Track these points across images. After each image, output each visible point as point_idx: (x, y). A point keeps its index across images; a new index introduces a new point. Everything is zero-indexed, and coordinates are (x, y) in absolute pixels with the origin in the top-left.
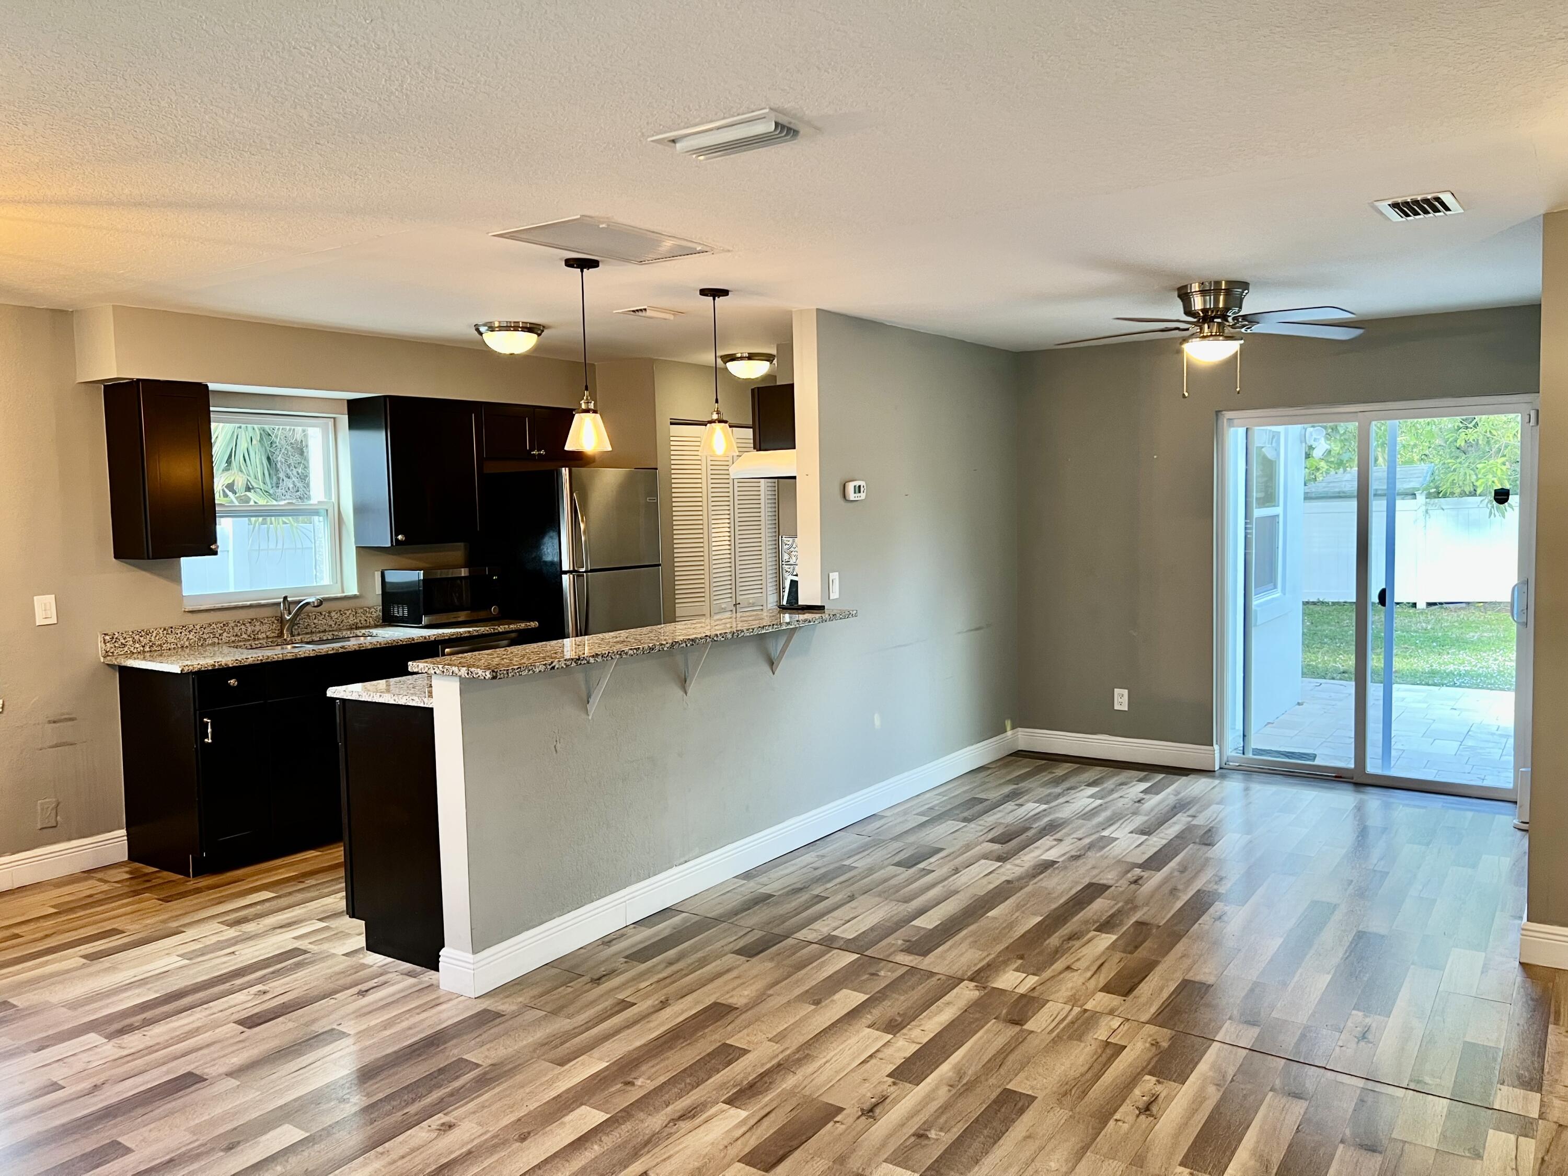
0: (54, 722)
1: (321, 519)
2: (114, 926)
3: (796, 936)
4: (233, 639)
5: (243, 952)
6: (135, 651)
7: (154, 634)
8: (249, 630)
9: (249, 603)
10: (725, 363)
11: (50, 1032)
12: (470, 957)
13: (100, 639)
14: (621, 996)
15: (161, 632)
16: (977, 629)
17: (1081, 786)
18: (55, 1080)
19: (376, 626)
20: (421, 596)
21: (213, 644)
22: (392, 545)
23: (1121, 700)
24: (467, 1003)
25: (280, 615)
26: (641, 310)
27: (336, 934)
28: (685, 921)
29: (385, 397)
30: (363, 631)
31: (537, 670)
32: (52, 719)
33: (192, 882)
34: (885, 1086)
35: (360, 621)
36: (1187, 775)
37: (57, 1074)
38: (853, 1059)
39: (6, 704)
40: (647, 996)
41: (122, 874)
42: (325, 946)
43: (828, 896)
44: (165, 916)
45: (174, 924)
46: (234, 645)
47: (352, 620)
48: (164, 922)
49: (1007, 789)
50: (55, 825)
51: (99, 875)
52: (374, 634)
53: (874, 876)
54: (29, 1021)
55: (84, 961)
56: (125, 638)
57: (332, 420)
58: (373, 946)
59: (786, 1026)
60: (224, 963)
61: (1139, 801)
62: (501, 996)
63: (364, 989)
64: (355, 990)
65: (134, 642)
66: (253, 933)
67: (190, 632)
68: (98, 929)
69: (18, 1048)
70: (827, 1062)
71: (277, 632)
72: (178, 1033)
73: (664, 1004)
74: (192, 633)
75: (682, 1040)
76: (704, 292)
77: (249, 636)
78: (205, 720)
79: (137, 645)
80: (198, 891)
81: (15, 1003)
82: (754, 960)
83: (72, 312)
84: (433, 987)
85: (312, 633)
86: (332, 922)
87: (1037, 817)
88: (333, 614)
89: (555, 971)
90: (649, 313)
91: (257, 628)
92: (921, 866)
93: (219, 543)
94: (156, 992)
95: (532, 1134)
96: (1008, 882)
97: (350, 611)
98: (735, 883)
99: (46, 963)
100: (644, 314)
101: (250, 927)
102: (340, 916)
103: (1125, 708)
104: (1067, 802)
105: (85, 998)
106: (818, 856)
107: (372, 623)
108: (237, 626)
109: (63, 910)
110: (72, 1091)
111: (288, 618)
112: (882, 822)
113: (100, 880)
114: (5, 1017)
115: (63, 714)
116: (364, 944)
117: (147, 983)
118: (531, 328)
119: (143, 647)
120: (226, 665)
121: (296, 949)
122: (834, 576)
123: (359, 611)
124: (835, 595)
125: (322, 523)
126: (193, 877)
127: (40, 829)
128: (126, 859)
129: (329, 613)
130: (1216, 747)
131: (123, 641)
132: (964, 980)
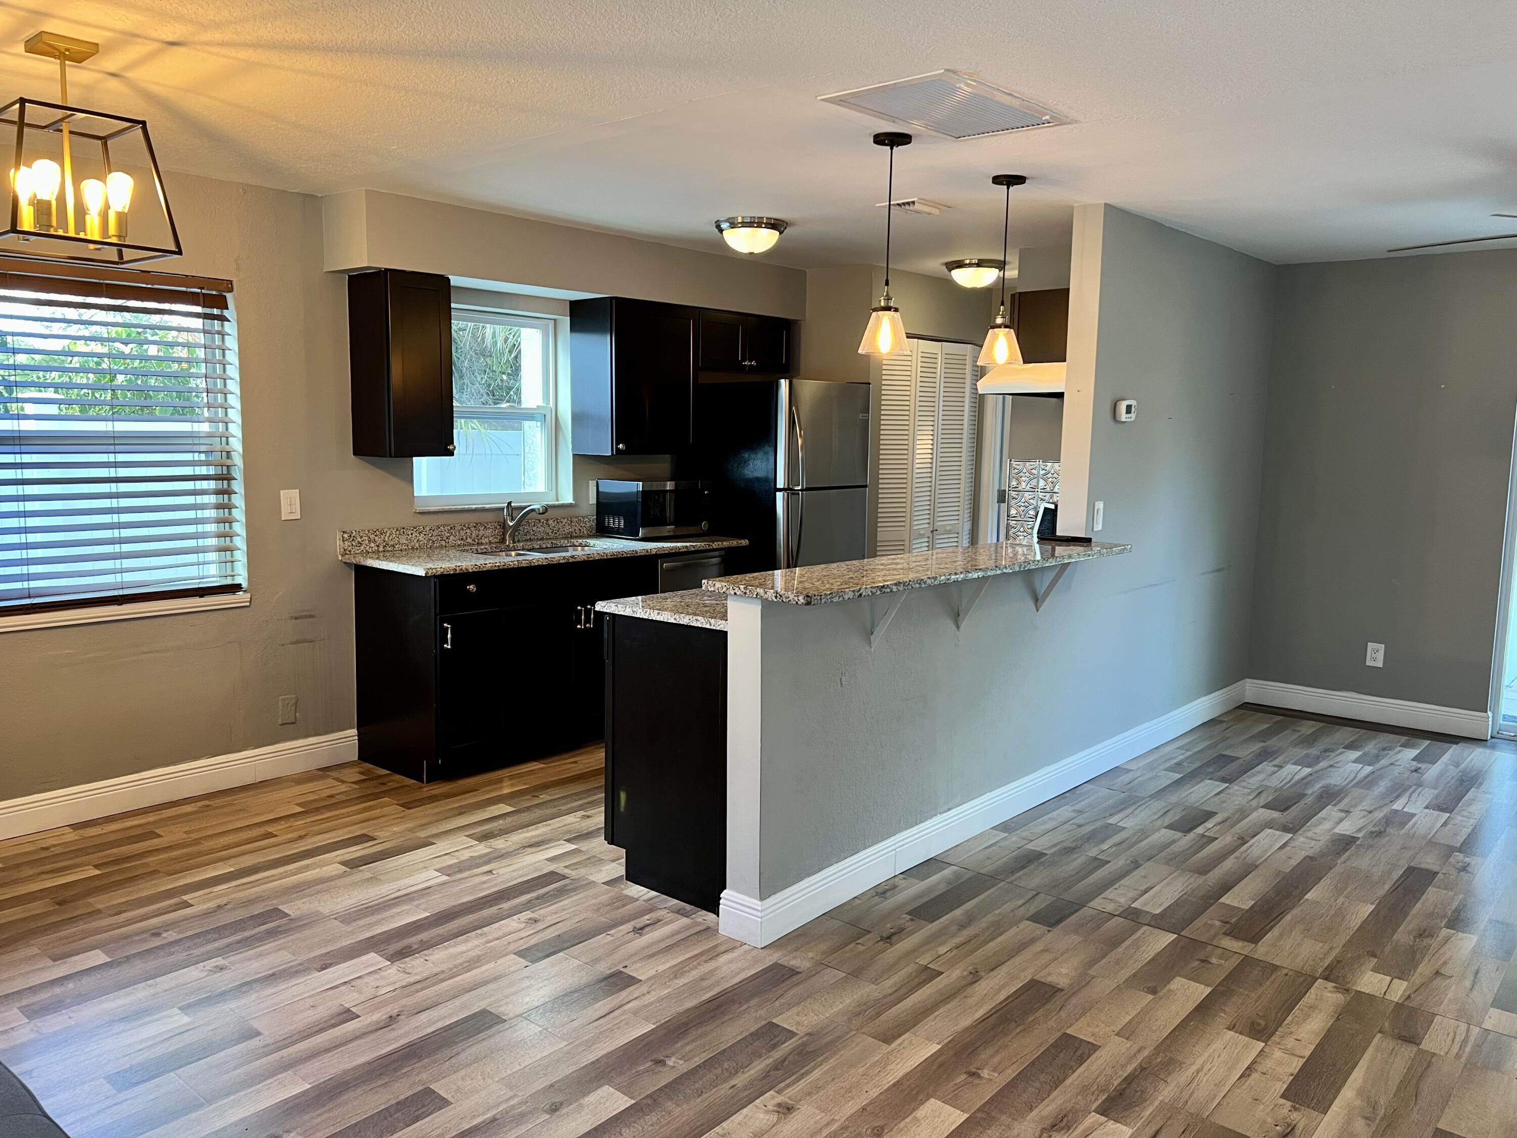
0: (296, 618)
1: (539, 424)
2: (363, 832)
3: (1092, 904)
4: (459, 542)
5: (501, 871)
6: (370, 551)
7: (388, 534)
8: (474, 535)
9: (474, 507)
10: (950, 270)
11: (329, 949)
12: (756, 903)
13: (339, 536)
14: (923, 961)
15: (394, 532)
16: (1218, 571)
17: (1338, 749)
18: (347, 1005)
19: (589, 536)
20: (640, 508)
21: (441, 547)
22: (612, 454)
23: (1376, 655)
24: (755, 952)
25: (503, 521)
26: (908, 203)
27: (589, 858)
28: (958, 876)
29: (611, 298)
30: (580, 541)
31: (846, 597)
32: (295, 615)
33: (425, 789)
34: (1285, 1111)
35: (575, 530)
36: (1457, 743)
37: (350, 999)
38: (1230, 1070)
39: (253, 598)
40: (952, 963)
41: (353, 775)
42: (582, 871)
43: (1108, 859)
44: (410, 825)
45: (422, 834)
46: (463, 547)
47: (567, 529)
48: (411, 830)
49: (1256, 747)
50: (294, 721)
51: (335, 774)
52: (592, 545)
53: (1150, 839)
54: (307, 933)
55: (344, 868)
56: (361, 537)
57: (553, 321)
58: (634, 875)
59: (1128, 1018)
60: (484, 882)
61: (1416, 771)
62: (789, 948)
63: (638, 926)
64: (629, 926)
65: (369, 541)
66: (503, 851)
67: (420, 533)
68: (346, 834)
69: (300, 964)
70: (1198, 1071)
71: (499, 537)
72: (459, 961)
73: (975, 977)
74: (422, 535)
75: (1013, 1025)
76: (997, 180)
77: (474, 540)
78: (445, 625)
79: (372, 545)
80: (433, 799)
81: (287, 911)
82: (1057, 930)
83: (322, 197)
84: (710, 931)
85: (531, 540)
86: (581, 844)
87: (1306, 782)
88: (550, 522)
89: (837, 924)
90: (917, 207)
91: (481, 533)
92: (1200, 830)
93: (455, 443)
94: (425, 910)
95: (886, 1131)
96: (1311, 858)
97: (566, 520)
98: (995, 836)
99: (307, 868)
100: (911, 208)
101: (499, 844)
102: (587, 838)
103: (1380, 664)
104: (1331, 766)
105: (357, 911)
106: (1074, 811)
107: (586, 532)
108: (463, 529)
109: (310, 809)
110: (369, 1020)
111: (511, 524)
112: (1130, 776)
113: (337, 779)
114: (279, 926)
115: (304, 611)
116: (623, 872)
117: (412, 900)
118: (775, 225)
119: (378, 546)
120: (467, 569)
121: (552, 873)
122: (1100, 505)
123: (575, 520)
124: (1098, 527)
125: (539, 429)
126: (427, 783)
127: (282, 724)
128: (356, 758)
129: (547, 520)
130: (1490, 714)
131: (360, 540)
132: (1317, 979)
